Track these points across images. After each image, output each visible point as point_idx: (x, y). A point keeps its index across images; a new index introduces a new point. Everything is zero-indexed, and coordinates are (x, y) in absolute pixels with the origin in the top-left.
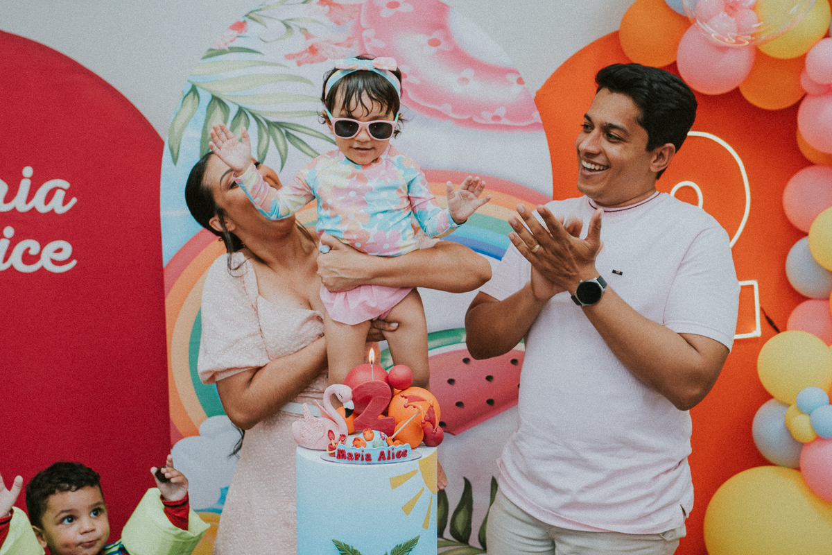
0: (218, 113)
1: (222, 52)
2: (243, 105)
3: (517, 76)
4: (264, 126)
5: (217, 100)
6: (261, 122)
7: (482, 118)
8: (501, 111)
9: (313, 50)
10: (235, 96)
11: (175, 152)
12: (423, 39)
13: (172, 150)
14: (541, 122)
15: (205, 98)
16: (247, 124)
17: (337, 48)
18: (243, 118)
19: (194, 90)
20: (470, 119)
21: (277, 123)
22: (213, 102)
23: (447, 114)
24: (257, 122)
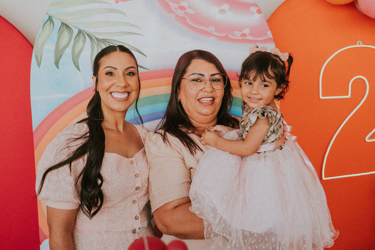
0: (66, 33)
2: (82, 28)
3: (258, 8)
5: (64, 25)
7: (233, 35)
8: (247, 31)
10: (75, 23)
11: (39, 60)
13: (37, 58)
14: (272, 37)
15: (58, 24)
16: (84, 41)
18: (81, 37)
19: (50, 19)
20: (227, 36)
21: (103, 40)
22: (62, 27)
23: (212, 33)
24: (91, 39)
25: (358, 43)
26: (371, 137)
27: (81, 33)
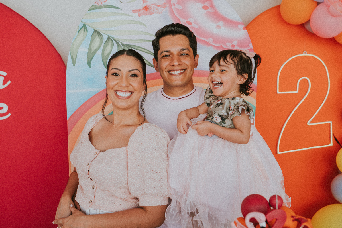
0: (97, 39)
1: (100, 7)
2: (110, 35)
3: (243, 26)
4: (121, 46)
5: (96, 32)
6: (119, 44)
7: (226, 45)
8: (235, 43)
9: (146, 8)
10: (106, 30)
11: (74, 60)
12: (200, 5)
13: (72, 58)
14: (253, 48)
15: (91, 31)
16: (112, 45)
17: (158, 8)
18: (110, 42)
19: (84, 26)
20: (221, 46)
21: (128, 45)
22: (94, 33)
23: (210, 43)
24: (118, 45)
25: (304, 53)
26: (311, 122)
27: (110, 39)
